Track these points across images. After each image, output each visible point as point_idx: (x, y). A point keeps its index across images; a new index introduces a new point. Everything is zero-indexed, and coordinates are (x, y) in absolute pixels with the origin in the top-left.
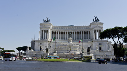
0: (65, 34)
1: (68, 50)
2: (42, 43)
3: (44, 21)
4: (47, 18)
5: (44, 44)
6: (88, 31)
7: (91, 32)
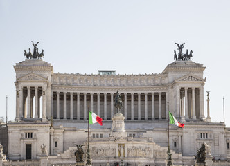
0: (92, 101)
1: (117, 154)
2: (30, 132)
3: (25, 54)
4: (35, 46)
5: (37, 136)
6: (160, 92)
7: (167, 94)
